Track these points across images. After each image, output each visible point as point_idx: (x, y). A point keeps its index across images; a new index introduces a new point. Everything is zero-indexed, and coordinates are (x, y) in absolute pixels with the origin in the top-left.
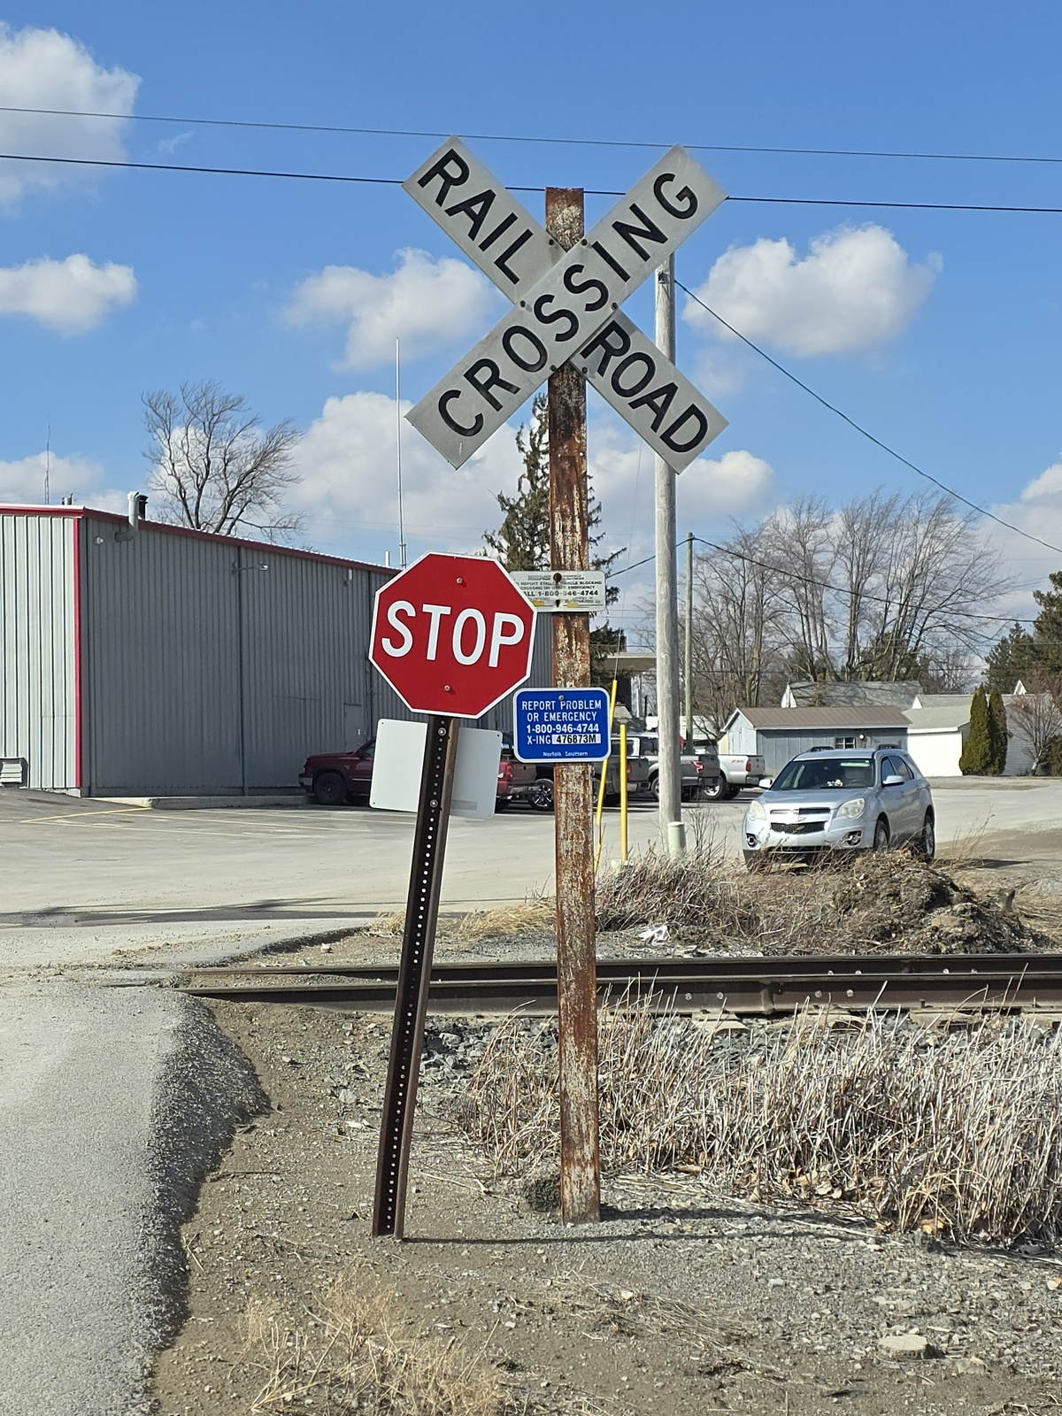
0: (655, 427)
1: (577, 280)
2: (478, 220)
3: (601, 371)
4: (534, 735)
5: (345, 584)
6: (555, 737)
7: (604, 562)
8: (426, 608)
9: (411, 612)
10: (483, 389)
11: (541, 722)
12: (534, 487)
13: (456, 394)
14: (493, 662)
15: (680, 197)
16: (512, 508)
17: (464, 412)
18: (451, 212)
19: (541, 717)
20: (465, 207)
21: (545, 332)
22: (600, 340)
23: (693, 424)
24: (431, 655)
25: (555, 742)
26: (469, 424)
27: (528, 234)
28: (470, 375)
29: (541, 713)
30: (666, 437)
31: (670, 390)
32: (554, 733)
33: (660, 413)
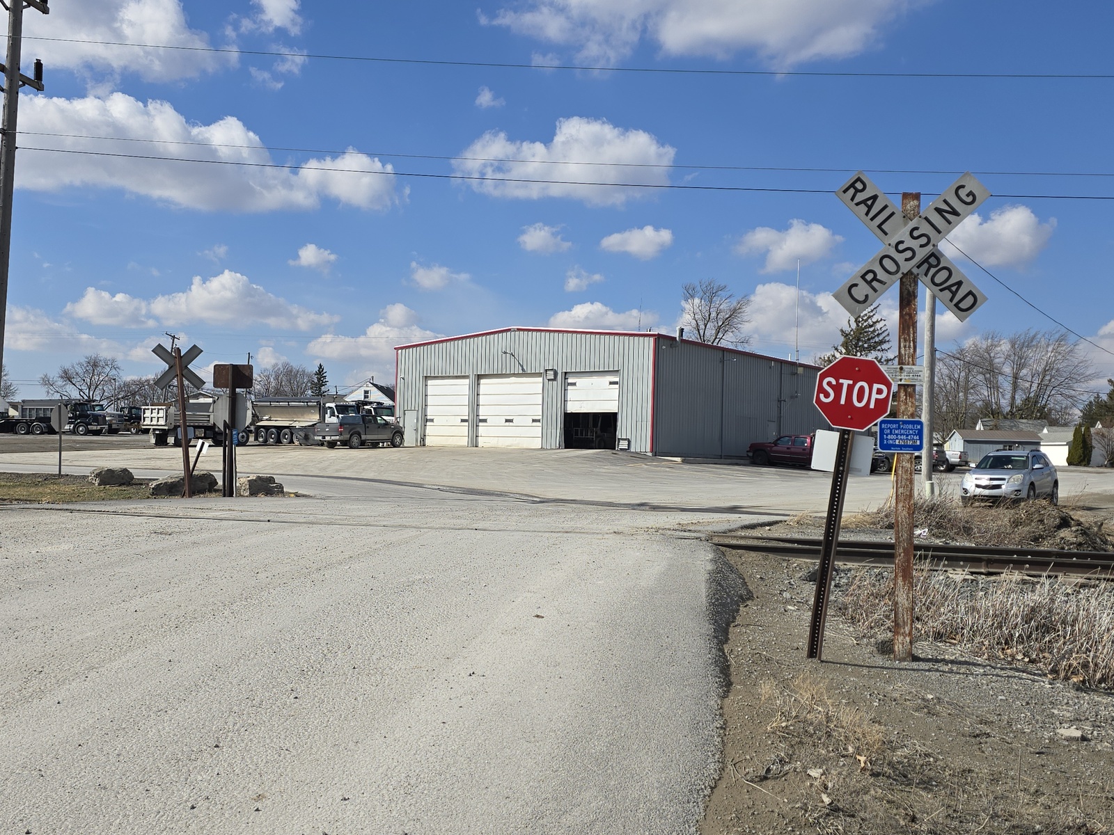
0: (951, 300)
1: (916, 234)
2: (870, 208)
3: (926, 275)
4: (887, 439)
5: (770, 368)
6: (897, 441)
7: (891, 360)
8: (841, 381)
9: (834, 382)
10: (869, 283)
11: (891, 434)
12: (858, 325)
13: (856, 285)
14: (872, 406)
15: (968, 195)
16: (847, 335)
17: (859, 293)
18: (857, 204)
19: (891, 431)
20: (864, 202)
21: (900, 258)
22: (926, 260)
23: (970, 300)
24: (843, 402)
25: (897, 443)
26: (861, 298)
27: (893, 214)
28: (863, 277)
29: (891, 430)
30: (956, 305)
31: (959, 284)
32: (897, 439)
33: (954, 294)
